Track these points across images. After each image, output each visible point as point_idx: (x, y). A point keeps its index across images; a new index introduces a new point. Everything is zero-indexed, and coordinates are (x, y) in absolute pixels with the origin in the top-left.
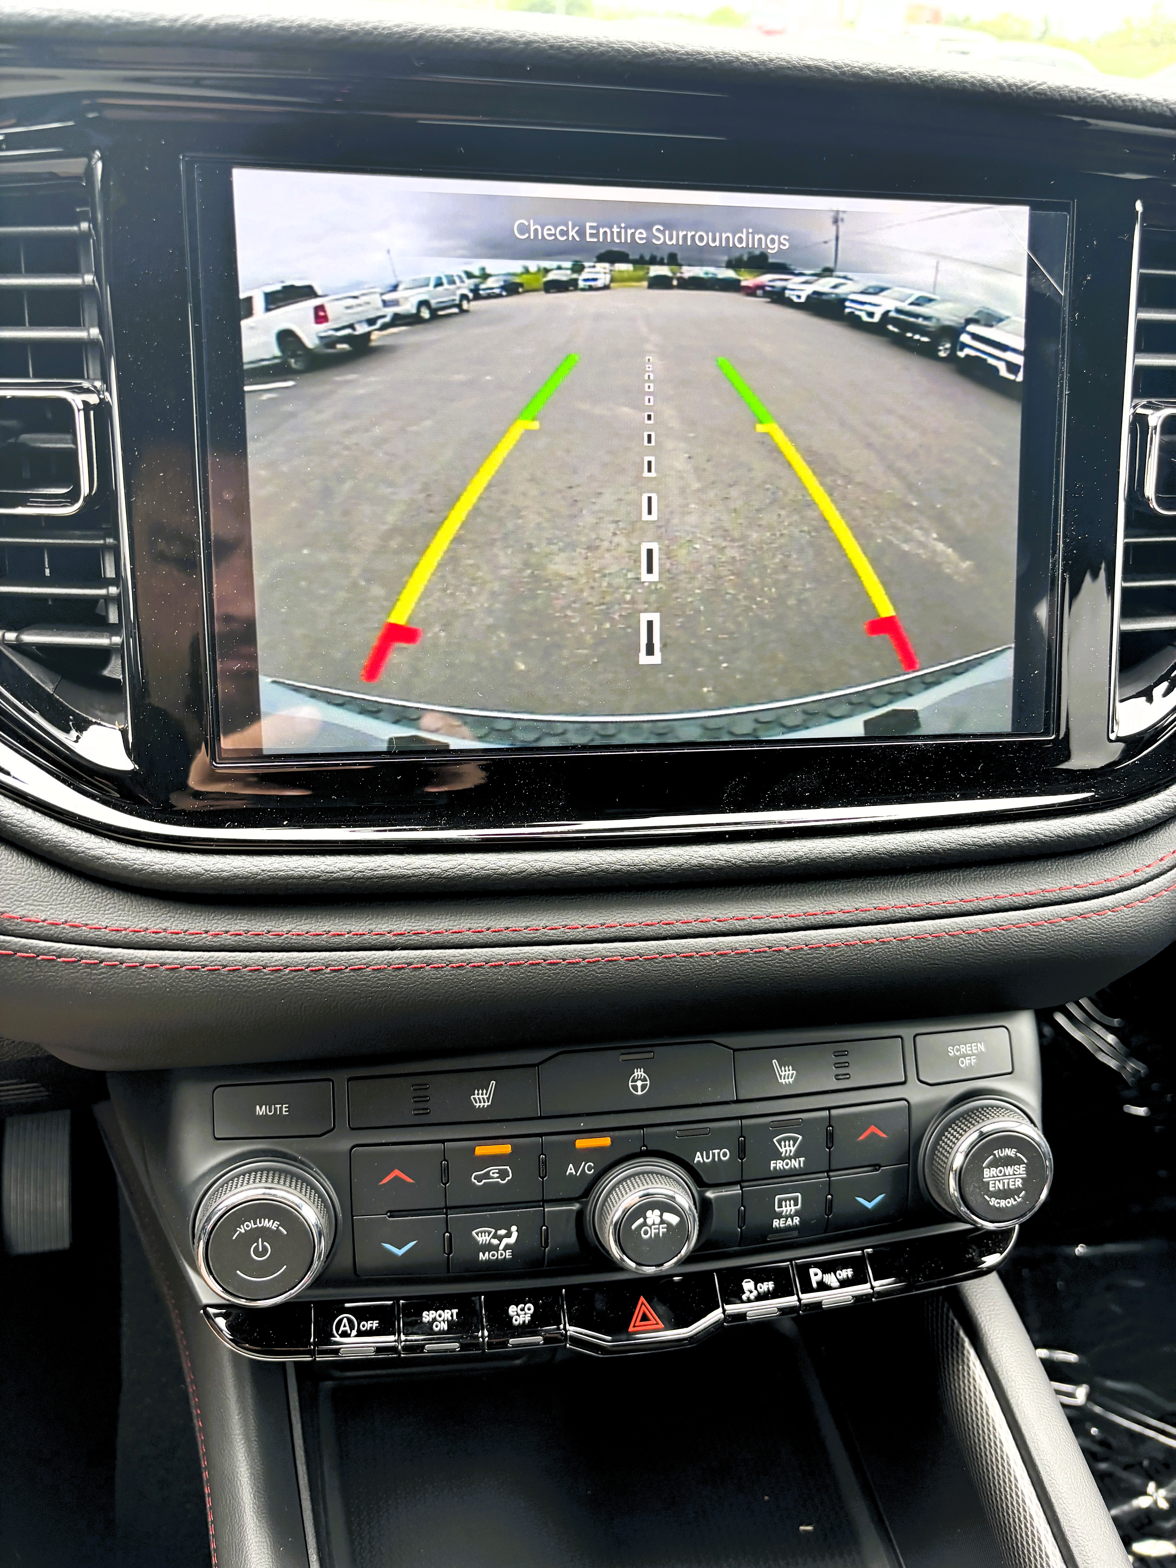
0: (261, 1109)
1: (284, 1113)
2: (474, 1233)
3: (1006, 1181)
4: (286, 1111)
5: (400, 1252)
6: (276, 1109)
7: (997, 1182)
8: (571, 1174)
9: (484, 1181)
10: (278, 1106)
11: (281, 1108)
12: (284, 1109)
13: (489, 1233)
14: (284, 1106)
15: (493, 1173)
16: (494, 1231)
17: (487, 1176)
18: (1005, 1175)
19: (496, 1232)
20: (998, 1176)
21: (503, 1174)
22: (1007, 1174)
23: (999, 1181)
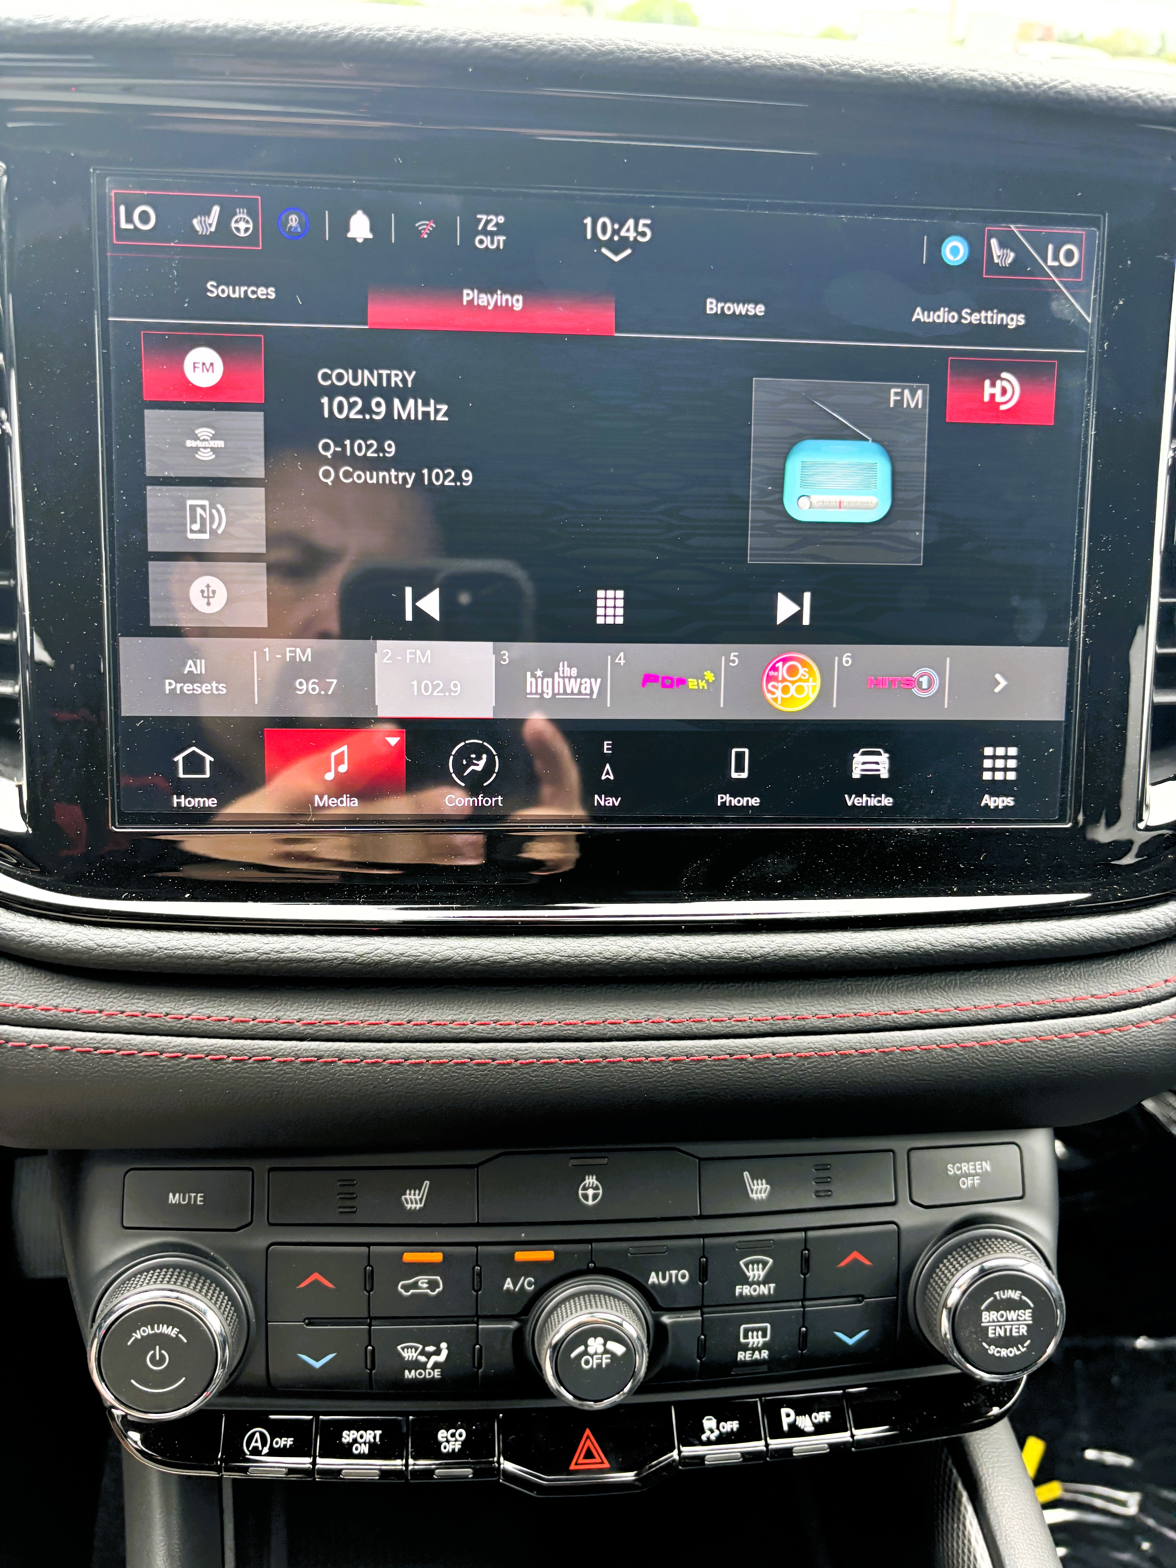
0: (174, 1196)
1: (199, 1203)
2: (399, 1348)
3: (1008, 1328)
4: (200, 1201)
5: (317, 1365)
6: (190, 1197)
7: (998, 1328)
8: (508, 1290)
9: (411, 1291)
10: (193, 1195)
11: (196, 1198)
12: (199, 1199)
13: (416, 1349)
14: (199, 1195)
15: (423, 1283)
16: (421, 1347)
17: (415, 1285)
18: (1007, 1320)
19: (423, 1349)
20: (999, 1321)
21: (433, 1285)
22: (1010, 1319)
23: (1000, 1327)
